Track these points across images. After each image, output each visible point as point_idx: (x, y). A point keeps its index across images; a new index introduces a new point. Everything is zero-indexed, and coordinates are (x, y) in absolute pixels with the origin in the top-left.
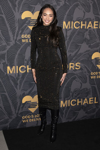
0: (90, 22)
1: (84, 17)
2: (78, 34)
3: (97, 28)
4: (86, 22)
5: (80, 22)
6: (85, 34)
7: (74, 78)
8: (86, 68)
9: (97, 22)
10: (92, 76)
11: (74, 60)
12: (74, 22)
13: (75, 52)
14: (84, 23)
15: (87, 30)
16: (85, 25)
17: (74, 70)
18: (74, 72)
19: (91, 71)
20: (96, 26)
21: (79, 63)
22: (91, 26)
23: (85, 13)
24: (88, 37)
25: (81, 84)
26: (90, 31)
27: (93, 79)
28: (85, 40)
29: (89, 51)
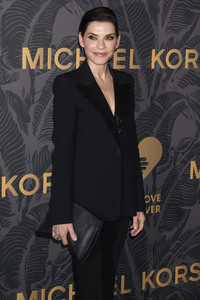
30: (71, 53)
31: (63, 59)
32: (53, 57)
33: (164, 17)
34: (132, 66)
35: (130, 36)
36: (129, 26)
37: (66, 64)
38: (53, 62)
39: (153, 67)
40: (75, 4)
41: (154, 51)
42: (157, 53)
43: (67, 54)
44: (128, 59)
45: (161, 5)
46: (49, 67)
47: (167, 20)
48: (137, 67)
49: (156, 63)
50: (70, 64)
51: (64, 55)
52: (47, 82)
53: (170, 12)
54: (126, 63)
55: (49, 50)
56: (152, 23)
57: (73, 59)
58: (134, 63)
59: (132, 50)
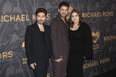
0: (18, 16)
1: (12, 11)
2: (8, 27)
3: (24, 20)
4: (14, 16)
5: (9, 16)
6: (15, 26)
7: (8, 66)
8: (18, 55)
9: (24, 15)
10: (23, 61)
11: (7, 50)
12: (4, 16)
13: (7, 42)
14: (13, 17)
15: (16, 22)
16: (14, 18)
17: (7, 59)
18: (7, 60)
19: (22, 58)
20: (24, 19)
21: (12, 52)
22: (19, 19)
23: (12, 8)
24: (17, 29)
25: (15, 70)
26: (19, 23)
27: (25, 64)
28: (15, 31)
29: (19, 40)
30: (8, 17)
31: (6, 18)
32: (3, 18)
33: (35, 5)
34: (27, 20)
35: (26, 11)
36: (25, 8)
37: (7, 20)
38: (3, 20)
39: (33, 20)
40: (9, 2)
41: (33, 15)
42: (34, 15)
43: (7, 17)
44: (26, 18)
45: (34, 2)
46: (2, 21)
47: (37, 6)
48: (29, 20)
49: (34, 18)
50: (8, 20)
51: (6, 17)
52: (2, 26)
53: (37, 3)
54: (25, 19)
55: (2, 16)
56: (32, 7)
57: (9, 18)
58: (28, 19)
59: (27, 15)
